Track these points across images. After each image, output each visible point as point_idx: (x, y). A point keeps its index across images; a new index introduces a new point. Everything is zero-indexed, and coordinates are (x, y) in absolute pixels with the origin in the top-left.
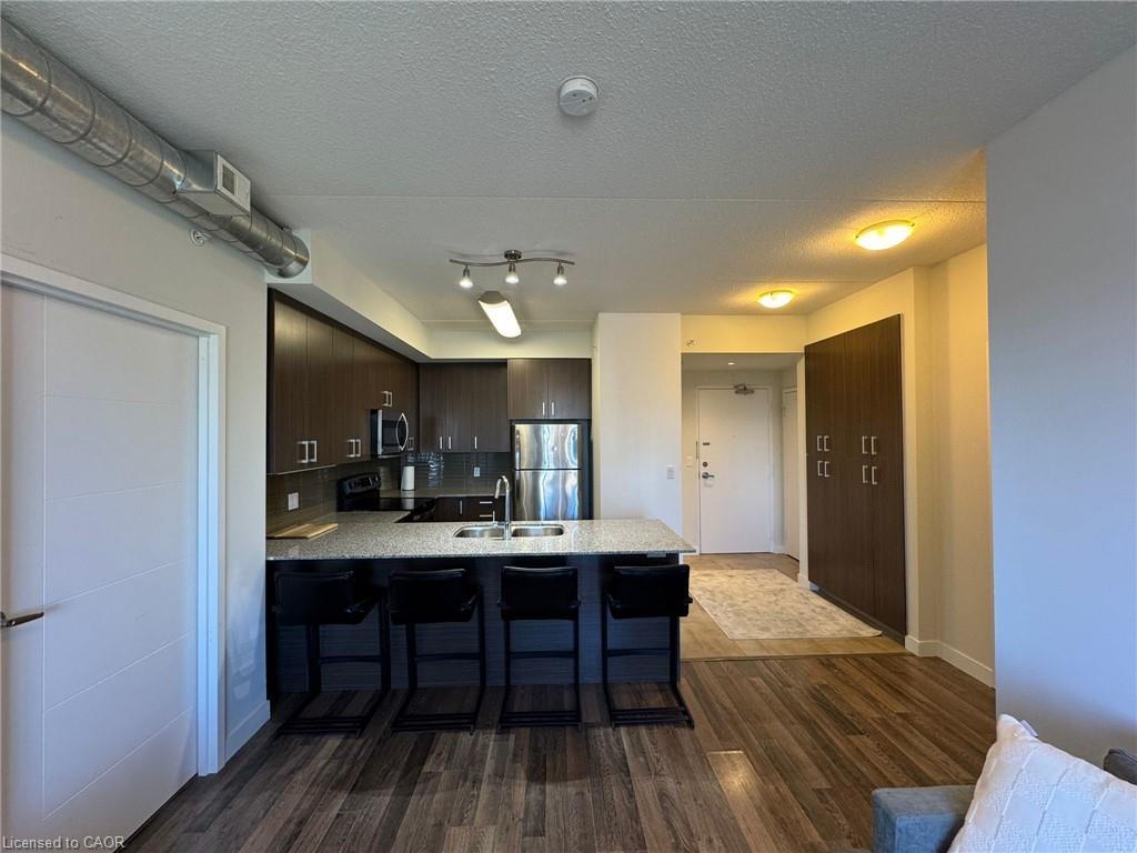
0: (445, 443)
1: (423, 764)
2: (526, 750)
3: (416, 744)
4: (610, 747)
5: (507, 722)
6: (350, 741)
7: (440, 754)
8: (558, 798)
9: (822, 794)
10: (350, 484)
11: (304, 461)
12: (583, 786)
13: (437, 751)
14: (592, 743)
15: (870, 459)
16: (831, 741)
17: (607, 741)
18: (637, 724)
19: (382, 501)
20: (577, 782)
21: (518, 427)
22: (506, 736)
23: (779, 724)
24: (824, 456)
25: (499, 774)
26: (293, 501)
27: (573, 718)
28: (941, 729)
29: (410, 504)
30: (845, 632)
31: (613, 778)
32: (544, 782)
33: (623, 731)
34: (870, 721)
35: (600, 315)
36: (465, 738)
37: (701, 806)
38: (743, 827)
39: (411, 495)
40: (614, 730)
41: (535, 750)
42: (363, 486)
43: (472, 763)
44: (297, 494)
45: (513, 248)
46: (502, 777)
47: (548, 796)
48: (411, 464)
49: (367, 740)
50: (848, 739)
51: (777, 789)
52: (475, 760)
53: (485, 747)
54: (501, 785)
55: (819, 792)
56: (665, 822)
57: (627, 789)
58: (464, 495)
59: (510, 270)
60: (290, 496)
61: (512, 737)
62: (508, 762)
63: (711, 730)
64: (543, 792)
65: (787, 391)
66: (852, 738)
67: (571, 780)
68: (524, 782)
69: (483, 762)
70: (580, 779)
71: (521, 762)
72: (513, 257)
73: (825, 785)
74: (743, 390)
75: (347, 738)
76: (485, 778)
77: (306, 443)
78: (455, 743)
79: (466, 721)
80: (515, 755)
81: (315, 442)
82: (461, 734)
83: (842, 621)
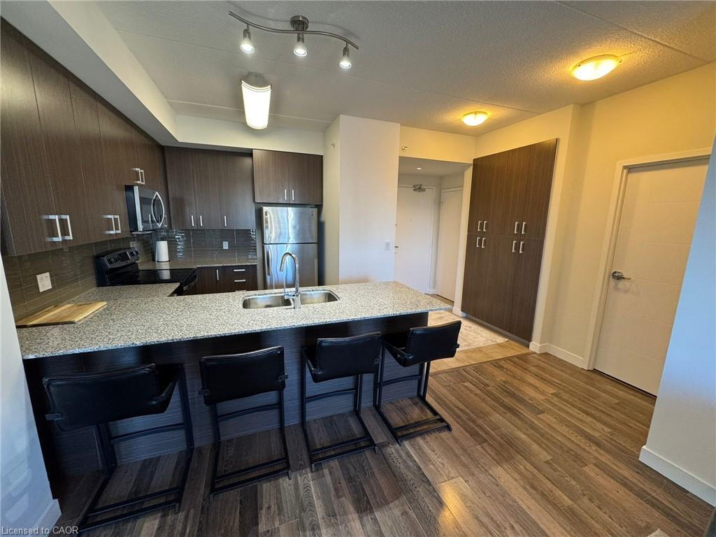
0: (197, 221)
1: (257, 524)
2: (343, 482)
3: (241, 503)
4: (405, 461)
5: (316, 458)
6: (170, 518)
7: (269, 508)
8: (390, 523)
9: (550, 464)
10: (109, 260)
11: (55, 239)
12: (403, 505)
13: (266, 506)
14: (390, 461)
15: (519, 237)
16: (532, 422)
17: (400, 456)
18: (414, 437)
19: (140, 274)
20: (397, 502)
21: (265, 209)
22: (321, 472)
23: (498, 415)
24: (482, 234)
25: (331, 514)
26: (44, 282)
27: (366, 442)
28: (577, 400)
29: (166, 275)
30: (489, 341)
31: (420, 489)
32: (372, 512)
33: (406, 444)
34: (542, 402)
35: (341, 116)
36: (285, 483)
37: (489, 496)
38: (524, 507)
39: (166, 266)
40: (400, 445)
41: (350, 480)
42: (122, 261)
43: (303, 509)
44: (48, 274)
45: (301, 13)
46: (334, 515)
47: (381, 524)
48: (163, 239)
49: (188, 512)
50: (539, 418)
51: (524, 467)
52: (304, 506)
53: (307, 488)
54: (337, 525)
55: (547, 462)
56: (475, 520)
57: (434, 497)
58: (221, 265)
59: (299, 39)
60: (39, 277)
61: (326, 471)
62: (333, 498)
63: (462, 429)
64: (375, 520)
65: (445, 190)
66: (539, 416)
67: (392, 502)
68: (355, 516)
69: (311, 504)
70: (398, 498)
71: (345, 496)
72: (299, 25)
73: (549, 458)
74: (419, 189)
75: (164, 516)
76: (321, 521)
77: (56, 217)
78: (278, 491)
79: (280, 466)
80: (336, 490)
81: (68, 217)
82: (281, 480)
83: (483, 334)
